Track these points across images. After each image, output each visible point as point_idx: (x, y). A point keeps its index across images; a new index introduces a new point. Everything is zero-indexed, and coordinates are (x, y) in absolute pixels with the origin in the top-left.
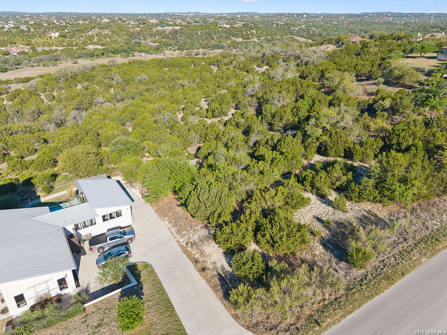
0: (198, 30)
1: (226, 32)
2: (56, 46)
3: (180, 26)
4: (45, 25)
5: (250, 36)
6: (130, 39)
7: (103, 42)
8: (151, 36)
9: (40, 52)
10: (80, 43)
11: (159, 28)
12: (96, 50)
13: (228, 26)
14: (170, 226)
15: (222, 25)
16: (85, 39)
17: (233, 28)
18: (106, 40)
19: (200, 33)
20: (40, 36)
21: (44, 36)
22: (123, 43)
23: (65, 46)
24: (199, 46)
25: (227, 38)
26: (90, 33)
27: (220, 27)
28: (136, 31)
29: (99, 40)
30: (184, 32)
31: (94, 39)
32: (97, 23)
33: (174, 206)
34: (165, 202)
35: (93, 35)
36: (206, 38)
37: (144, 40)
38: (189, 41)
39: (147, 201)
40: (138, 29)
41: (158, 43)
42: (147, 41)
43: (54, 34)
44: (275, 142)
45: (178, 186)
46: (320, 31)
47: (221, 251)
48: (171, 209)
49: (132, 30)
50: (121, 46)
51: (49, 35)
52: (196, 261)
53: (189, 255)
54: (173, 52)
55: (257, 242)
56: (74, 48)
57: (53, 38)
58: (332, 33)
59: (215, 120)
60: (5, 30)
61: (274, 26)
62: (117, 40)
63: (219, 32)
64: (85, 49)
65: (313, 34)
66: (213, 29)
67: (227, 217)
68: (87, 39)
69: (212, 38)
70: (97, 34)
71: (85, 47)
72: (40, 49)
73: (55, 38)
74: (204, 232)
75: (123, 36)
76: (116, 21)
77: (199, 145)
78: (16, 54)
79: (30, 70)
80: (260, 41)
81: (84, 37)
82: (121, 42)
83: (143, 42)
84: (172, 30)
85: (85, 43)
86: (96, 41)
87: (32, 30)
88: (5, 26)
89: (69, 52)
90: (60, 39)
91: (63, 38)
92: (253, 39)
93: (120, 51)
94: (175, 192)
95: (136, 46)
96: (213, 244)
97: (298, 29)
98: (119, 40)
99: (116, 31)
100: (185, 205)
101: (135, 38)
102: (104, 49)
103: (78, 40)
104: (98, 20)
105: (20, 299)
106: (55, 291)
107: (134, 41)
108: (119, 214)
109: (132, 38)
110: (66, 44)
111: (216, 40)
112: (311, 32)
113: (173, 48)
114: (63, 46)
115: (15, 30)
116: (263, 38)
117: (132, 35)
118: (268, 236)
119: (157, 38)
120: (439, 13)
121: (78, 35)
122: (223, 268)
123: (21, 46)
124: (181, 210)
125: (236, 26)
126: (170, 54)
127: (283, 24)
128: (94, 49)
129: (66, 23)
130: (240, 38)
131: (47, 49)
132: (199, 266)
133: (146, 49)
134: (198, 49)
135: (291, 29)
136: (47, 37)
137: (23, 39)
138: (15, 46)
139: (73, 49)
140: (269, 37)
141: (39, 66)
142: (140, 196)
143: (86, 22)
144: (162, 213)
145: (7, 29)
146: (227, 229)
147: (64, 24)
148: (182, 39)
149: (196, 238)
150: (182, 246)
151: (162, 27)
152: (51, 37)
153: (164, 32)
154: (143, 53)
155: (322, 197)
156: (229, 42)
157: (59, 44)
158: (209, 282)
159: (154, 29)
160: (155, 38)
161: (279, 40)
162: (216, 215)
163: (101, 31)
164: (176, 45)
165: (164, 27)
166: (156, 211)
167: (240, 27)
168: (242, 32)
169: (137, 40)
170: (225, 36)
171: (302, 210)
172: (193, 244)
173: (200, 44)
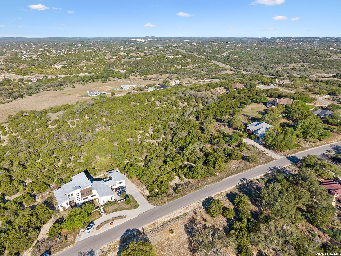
0: (152, 61)
1: (171, 62)
2: (59, 75)
3: (140, 57)
4: (49, 55)
5: (187, 64)
6: (107, 67)
7: (90, 71)
8: (121, 65)
9: (50, 79)
10: (75, 72)
11: (126, 59)
12: (85, 76)
13: (173, 57)
14: (136, 186)
15: (168, 57)
16: (78, 69)
17: (176, 58)
18: (91, 69)
19: (153, 63)
20: (49, 67)
21: (52, 67)
22: (102, 71)
23: (65, 74)
24: (152, 72)
25: (171, 66)
26: (81, 64)
27: (167, 58)
28: (111, 62)
29: (87, 69)
30: (143, 62)
31: (84, 69)
32: (83, 52)
33: (137, 180)
34: (134, 179)
35: (83, 66)
36: (157, 67)
37: (116, 68)
38: (146, 68)
39: (129, 179)
40: (112, 60)
41: (125, 70)
42: (118, 69)
43: (58, 66)
44: (173, 156)
45: (138, 174)
46: (236, 57)
47: (148, 191)
48: (136, 181)
49: (108, 61)
50: (101, 74)
51: (55, 67)
52: (142, 194)
53: (141, 193)
54: (136, 77)
55: (157, 189)
56: (72, 76)
57: (57, 69)
58: (244, 59)
59: (154, 141)
60: (22, 59)
61: (205, 53)
62: (98, 69)
63: (166, 62)
64: (78, 76)
65: (231, 60)
66: (162, 60)
67: (151, 183)
68: (79, 69)
69: (162, 67)
70: (85, 65)
71: (78, 75)
72: (49, 77)
73: (59, 69)
74: (145, 187)
75: (102, 66)
76: (96, 51)
77: (146, 154)
78: (35, 82)
79: (46, 94)
80: (193, 67)
81: (77, 68)
82: (101, 70)
83: (115, 70)
84: (135, 61)
85: (78, 72)
86: (85, 70)
87: (40, 59)
88: (22, 57)
89: (68, 79)
90: (62, 69)
91: (64, 69)
92: (189, 66)
93: (101, 77)
94: (137, 176)
95: (111, 73)
96: (147, 190)
97: (221, 56)
98: (100, 69)
99: (98, 63)
100: (140, 180)
101: (110, 67)
102: (90, 76)
103: (73, 70)
104: (84, 51)
105: (104, 201)
106: (110, 200)
107: (110, 70)
108: (122, 182)
109: (108, 67)
110: (66, 73)
111: (164, 67)
112: (230, 59)
113: (135, 74)
114: (64, 74)
115: (29, 60)
116: (195, 65)
117: (109, 65)
118: (159, 187)
119: (125, 66)
120: (328, 38)
121: (73, 66)
122: (148, 195)
123: (37, 74)
124: (138, 181)
125: (178, 57)
126: (133, 78)
127: (211, 52)
128: (84, 76)
129: (63, 53)
130: (180, 66)
131: (54, 77)
132: (143, 195)
133: (118, 75)
134: (152, 74)
135: (216, 56)
136: (53, 68)
137: (38, 70)
138: (33, 75)
139: (70, 77)
140: (199, 64)
141: (51, 90)
142: (126, 177)
143: (76, 52)
144: (133, 182)
145: (24, 59)
146: (150, 186)
147: (61, 54)
148: (142, 67)
149: (142, 189)
150: (139, 191)
151: (128, 58)
152: (56, 68)
153: (129, 62)
154: (115, 78)
155: (180, 177)
156: (172, 69)
157: (61, 73)
158: (145, 198)
159: (123, 60)
160: (124, 66)
161: (206, 67)
162: (148, 182)
163: (88, 63)
164: (137, 71)
165: (129, 58)
166: (132, 182)
167: (181, 57)
168: (181, 61)
169: (111, 69)
170: (170, 65)
171: (172, 181)
172: (142, 190)
173: (154, 71)
